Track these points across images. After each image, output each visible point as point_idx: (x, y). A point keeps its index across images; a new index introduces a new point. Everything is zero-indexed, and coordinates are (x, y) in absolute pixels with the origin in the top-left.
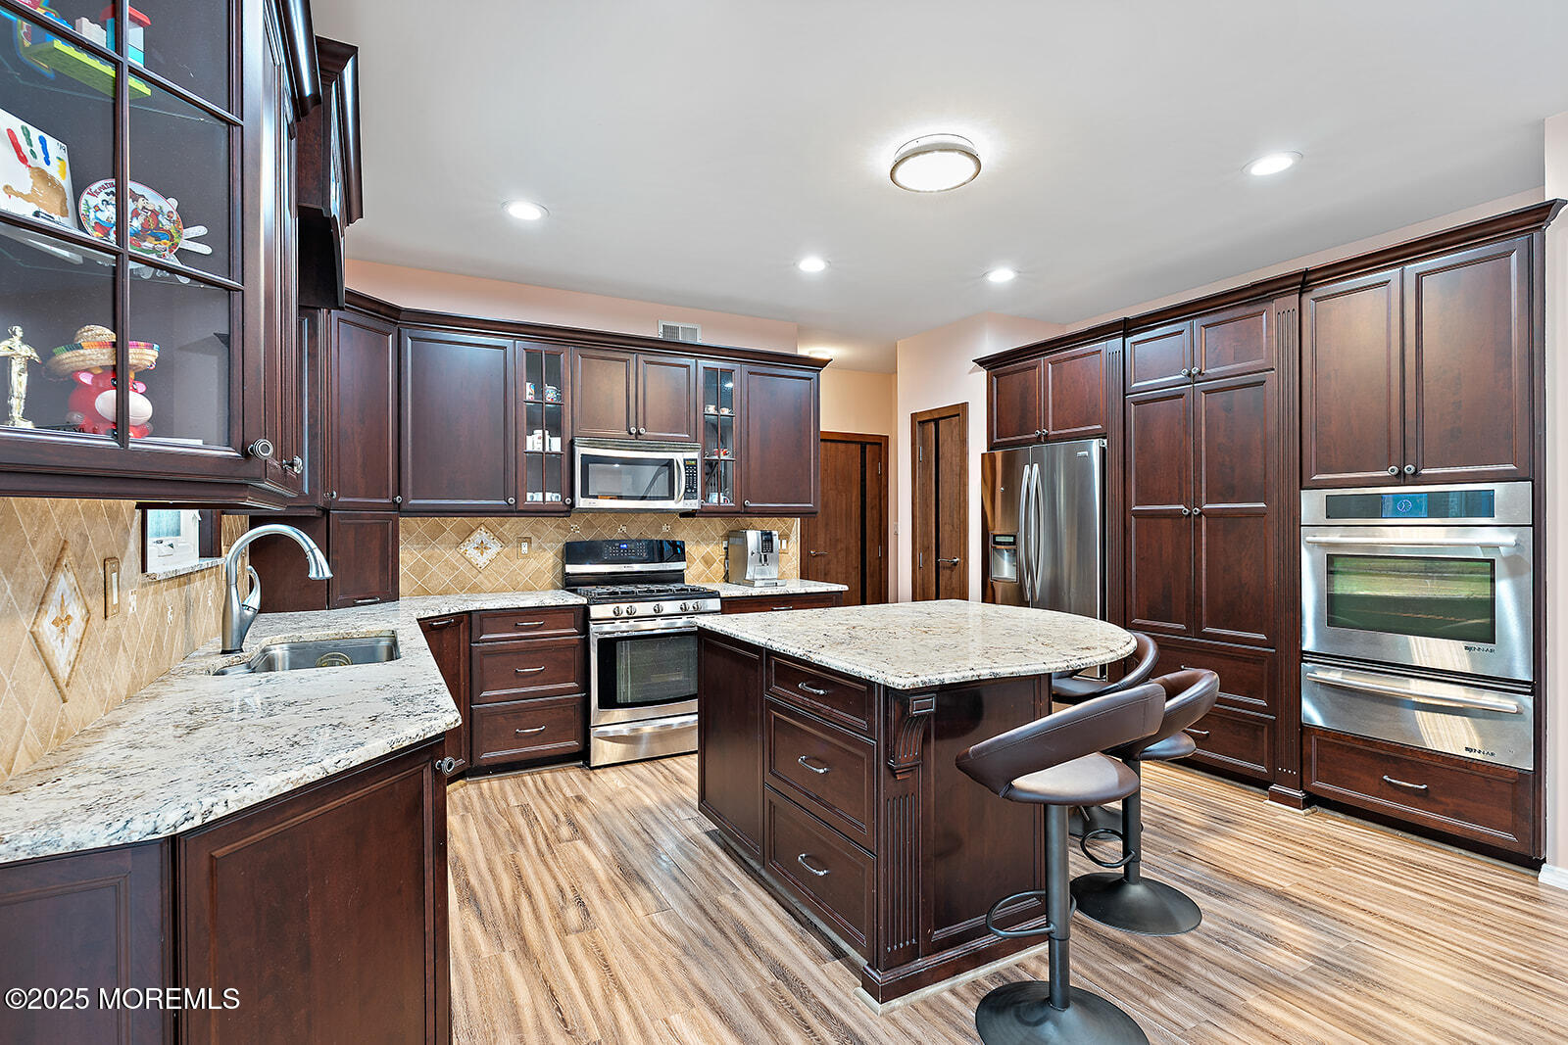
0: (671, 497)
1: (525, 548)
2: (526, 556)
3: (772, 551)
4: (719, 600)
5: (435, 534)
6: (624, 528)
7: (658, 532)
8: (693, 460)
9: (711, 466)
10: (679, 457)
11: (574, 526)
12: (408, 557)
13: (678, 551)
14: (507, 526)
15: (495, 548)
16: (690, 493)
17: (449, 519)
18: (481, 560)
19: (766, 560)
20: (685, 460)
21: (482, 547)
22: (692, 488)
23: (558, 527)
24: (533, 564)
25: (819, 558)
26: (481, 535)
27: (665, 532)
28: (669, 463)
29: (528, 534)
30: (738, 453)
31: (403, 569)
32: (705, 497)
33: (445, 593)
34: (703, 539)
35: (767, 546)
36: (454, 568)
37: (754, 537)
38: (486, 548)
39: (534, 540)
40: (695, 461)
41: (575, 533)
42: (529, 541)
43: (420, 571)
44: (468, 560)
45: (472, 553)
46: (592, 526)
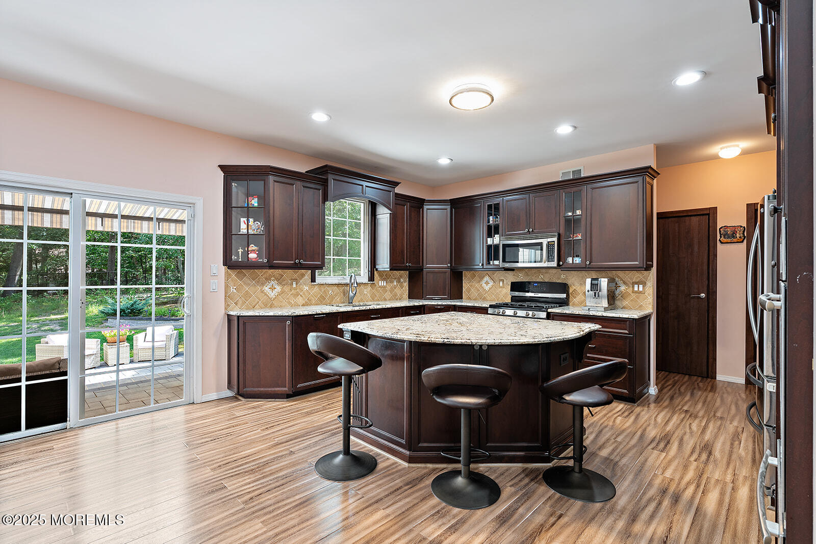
0: (541, 261)
1: (501, 284)
2: (501, 287)
3: (600, 291)
4: (546, 313)
5: (473, 278)
6: (542, 276)
7: (559, 278)
8: (553, 242)
9: (561, 243)
10: (545, 242)
11: (520, 275)
12: (466, 285)
13: (565, 288)
14: (495, 275)
15: (491, 283)
16: (550, 257)
17: (476, 272)
18: (487, 288)
19: (595, 295)
20: (548, 242)
21: (487, 283)
23: (514, 275)
26: (487, 278)
27: (563, 278)
28: (541, 244)
29: (503, 278)
30: (585, 236)
31: (464, 290)
33: (475, 300)
35: (595, 287)
36: (478, 290)
37: (588, 281)
38: (488, 283)
39: (505, 280)
40: (554, 241)
41: (521, 278)
42: (503, 281)
43: (469, 290)
44: (483, 288)
45: (484, 285)
46: (528, 275)
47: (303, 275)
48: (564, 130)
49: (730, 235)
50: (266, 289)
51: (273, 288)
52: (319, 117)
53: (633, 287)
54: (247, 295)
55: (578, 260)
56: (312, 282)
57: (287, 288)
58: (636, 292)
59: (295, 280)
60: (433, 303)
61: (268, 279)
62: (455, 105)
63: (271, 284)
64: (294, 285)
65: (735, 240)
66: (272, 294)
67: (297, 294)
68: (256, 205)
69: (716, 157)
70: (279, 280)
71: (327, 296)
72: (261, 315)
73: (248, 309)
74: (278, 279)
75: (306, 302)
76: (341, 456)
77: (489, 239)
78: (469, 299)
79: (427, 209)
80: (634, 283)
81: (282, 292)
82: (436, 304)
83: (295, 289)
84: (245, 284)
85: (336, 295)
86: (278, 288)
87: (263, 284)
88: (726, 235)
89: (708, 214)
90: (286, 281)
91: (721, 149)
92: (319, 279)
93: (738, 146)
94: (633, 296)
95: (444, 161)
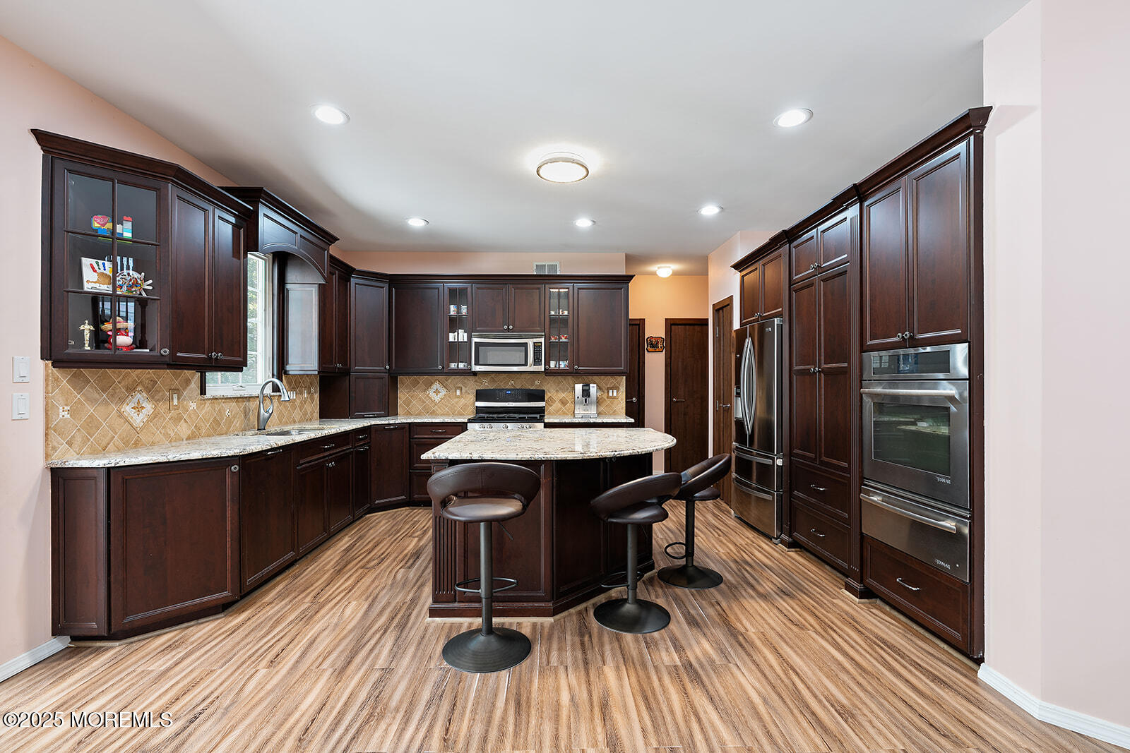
0: (526, 364)
1: (458, 393)
2: (458, 397)
3: (589, 396)
4: (543, 424)
5: (415, 384)
6: (513, 382)
7: (532, 384)
8: (539, 343)
9: (549, 345)
10: (530, 342)
11: (484, 381)
12: (402, 396)
13: (540, 396)
14: (450, 381)
15: (443, 392)
16: (537, 361)
17: (422, 377)
18: (437, 398)
19: (586, 402)
20: (534, 343)
21: (437, 392)
22: (538, 359)
23: (476, 381)
24: (463, 401)
25: (680, 404)
26: (436, 386)
27: (536, 384)
28: (525, 345)
29: (460, 385)
30: (571, 338)
31: (400, 402)
32: (547, 363)
33: (419, 415)
34: (560, 389)
35: (586, 393)
36: (424, 402)
37: (579, 387)
38: (439, 392)
39: (463, 388)
40: (541, 343)
41: (486, 384)
42: (461, 389)
43: (408, 403)
44: (430, 398)
45: (432, 395)
46: (494, 381)
47: (188, 382)
48: (584, 223)
49: (654, 345)
50: (128, 409)
51: (139, 408)
52: (328, 115)
53: (608, 392)
54: (91, 425)
55: (563, 365)
56: (201, 394)
57: (163, 407)
58: (611, 398)
59: (176, 390)
60: (383, 422)
61: (131, 389)
62: (541, 174)
63: (135, 400)
64: (175, 402)
65: (657, 350)
66: (138, 419)
67: (178, 419)
68: (128, 235)
69: (654, 274)
70: (151, 390)
71: (222, 419)
72: (171, 460)
73: (94, 453)
74: (148, 390)
75: (193, 433)
76: (482, 638)
77: (451, 335)
78: (409, 414)
79: (356, 284)
80: (608, 389)
81: (155, 415)
82: (387, 422)
83: (177, 408)
84: (87, 399)
85: (234, 417)
86: (149, 407)
87: (122, 400)
88: (652, 345)
89: (639, 325)
90: (160, 394)
91: (659, 268)
92: (211, 391)
93: (670, 267)
94: (608, 401)
95: (416, 223)
